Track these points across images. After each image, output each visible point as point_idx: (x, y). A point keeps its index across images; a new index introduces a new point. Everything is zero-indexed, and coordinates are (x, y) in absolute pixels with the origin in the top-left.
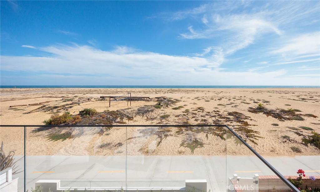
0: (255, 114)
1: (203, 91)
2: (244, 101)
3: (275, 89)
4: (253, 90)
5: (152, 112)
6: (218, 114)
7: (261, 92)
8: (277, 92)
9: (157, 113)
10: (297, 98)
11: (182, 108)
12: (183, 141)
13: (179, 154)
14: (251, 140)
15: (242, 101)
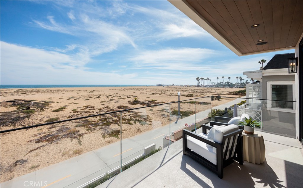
0: (135, 105)
1: (73, 91)
2: (119, 97)
3: (134, 88)
4: (120, 88)
5: (28, 118)
6: (110, 109)
7: (126, 89)
8: (136, 89)
9: (36, 119)
10: (150, 93)
11: (65, 109)
12: (102, 135)
13: (109, 144)
14: (148, 121)
15: (118, 97)
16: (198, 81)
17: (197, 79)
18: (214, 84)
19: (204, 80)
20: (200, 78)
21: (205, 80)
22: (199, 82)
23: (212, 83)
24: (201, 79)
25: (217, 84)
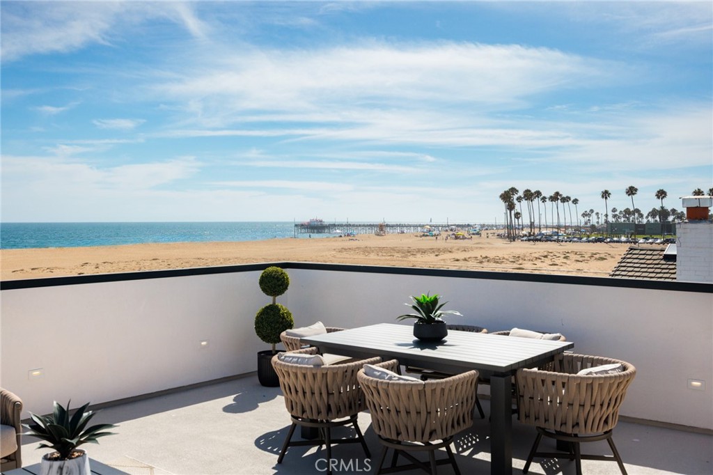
16: (511, 207)
17: (507, 197)
18: (594, 220)
19: (544, 199)
20: (521, 194)
21: (548, 202)
22: (518, 215)
23: (584, 215)
24: (529, 195)
25: (611, 219)
